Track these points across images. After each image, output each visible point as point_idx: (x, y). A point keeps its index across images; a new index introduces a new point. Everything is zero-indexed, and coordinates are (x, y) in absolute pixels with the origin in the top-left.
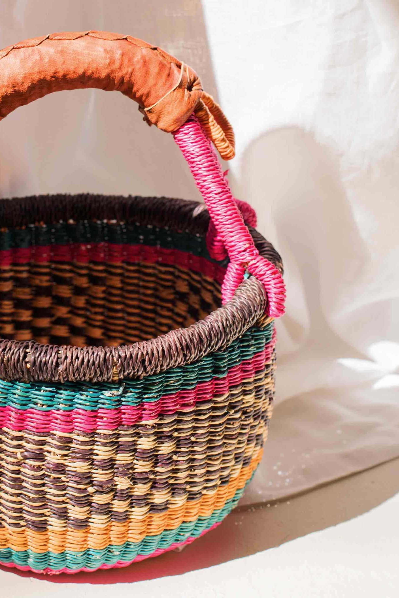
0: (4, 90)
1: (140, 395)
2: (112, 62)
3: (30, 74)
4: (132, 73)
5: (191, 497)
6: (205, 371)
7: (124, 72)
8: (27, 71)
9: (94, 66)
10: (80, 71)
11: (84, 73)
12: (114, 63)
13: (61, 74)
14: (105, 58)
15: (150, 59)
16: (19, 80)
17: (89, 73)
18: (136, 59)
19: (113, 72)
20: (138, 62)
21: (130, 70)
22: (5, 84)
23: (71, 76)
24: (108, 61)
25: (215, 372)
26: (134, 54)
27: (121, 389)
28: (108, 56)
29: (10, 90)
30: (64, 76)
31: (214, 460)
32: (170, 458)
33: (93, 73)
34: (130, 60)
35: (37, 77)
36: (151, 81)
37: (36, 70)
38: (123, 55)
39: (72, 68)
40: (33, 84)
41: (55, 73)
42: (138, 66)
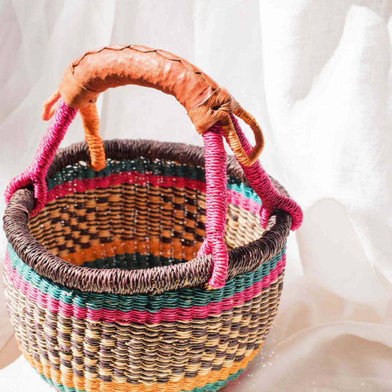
0: (90, 74)
1: (84, 302)
2: (161, 75)
3: (107, 68)
4: (174, 86)
5: (129, 381)
6: (138, 304)
7: (169, 84)
8: (105, 66)
9: (150, 74)
10: (140, 75)
11: (142, 78)
12: (162, 75)
13: (127, 74)
14: (157, 71)
15: (190, 79)
16: (100, 71)
17: (145, 78)
18: (179, 77)
19: (161, 82)
20: (179, 79)
21: (173, 84)
22: (91, 71)
23: (133, 77)
24: (158, 73)
25: (146, 307)
26: (179, 74)
27: (71, 293)
28: (159, 70)
29: (94, 76)
30: (129, 76)
31: (146, 364)
32: (110, 350)
33: (148, 79)
34: (174, 77)
35: (111, 72)
36: (187, 96)
37: (111, 66)
38: (170, 72)
39: (134, 72)
40: (108, 76)
41: (123, 72)
42: (179, 82)
